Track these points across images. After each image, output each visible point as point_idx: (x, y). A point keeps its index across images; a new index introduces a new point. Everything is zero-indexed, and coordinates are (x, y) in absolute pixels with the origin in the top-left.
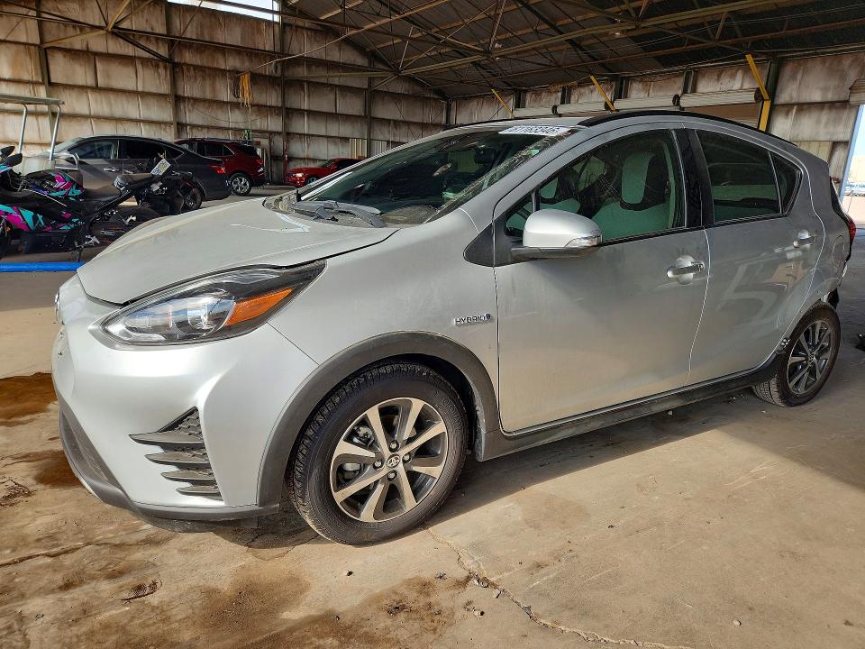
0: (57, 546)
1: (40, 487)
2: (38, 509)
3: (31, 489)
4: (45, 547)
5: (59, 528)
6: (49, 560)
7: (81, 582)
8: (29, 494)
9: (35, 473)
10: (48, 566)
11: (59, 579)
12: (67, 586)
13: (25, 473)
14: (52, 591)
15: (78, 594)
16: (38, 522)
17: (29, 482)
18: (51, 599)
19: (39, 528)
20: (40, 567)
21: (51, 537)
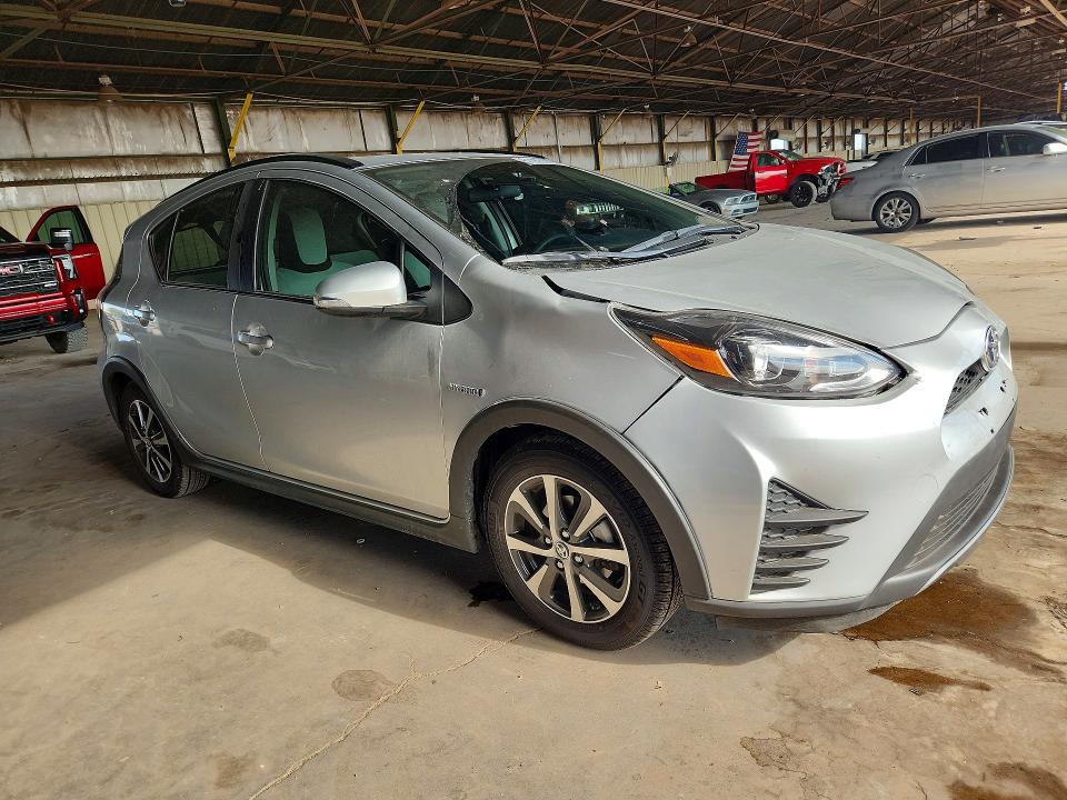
0: (1035, 536)
1: (1031, 605)
2: (1043, 577)
3: (1044, 607)
4: (1047, 539)
5: (1026, 550)
6: (1047, 529)
7: (1025, 506)
8: (1048, 600)
9: (1033, 630)
10: (1047, 525)
11: (1042, 514)
12: (1037, 508)
13: (1046, 635)
14: (1050, 509)
15: (1029, 500)
16: (1046, 564)
17: (1045, 618)
18: (1053, 505)
19: (1046, 557)
20: (1054, 527)
21: (1039, 545)
